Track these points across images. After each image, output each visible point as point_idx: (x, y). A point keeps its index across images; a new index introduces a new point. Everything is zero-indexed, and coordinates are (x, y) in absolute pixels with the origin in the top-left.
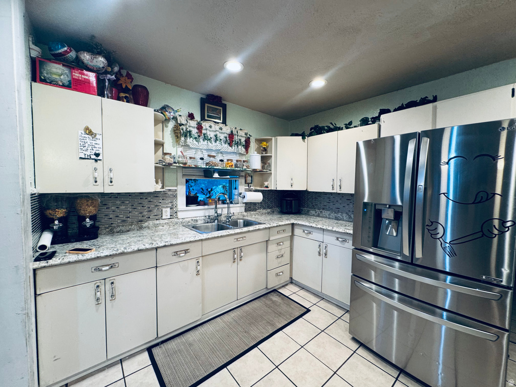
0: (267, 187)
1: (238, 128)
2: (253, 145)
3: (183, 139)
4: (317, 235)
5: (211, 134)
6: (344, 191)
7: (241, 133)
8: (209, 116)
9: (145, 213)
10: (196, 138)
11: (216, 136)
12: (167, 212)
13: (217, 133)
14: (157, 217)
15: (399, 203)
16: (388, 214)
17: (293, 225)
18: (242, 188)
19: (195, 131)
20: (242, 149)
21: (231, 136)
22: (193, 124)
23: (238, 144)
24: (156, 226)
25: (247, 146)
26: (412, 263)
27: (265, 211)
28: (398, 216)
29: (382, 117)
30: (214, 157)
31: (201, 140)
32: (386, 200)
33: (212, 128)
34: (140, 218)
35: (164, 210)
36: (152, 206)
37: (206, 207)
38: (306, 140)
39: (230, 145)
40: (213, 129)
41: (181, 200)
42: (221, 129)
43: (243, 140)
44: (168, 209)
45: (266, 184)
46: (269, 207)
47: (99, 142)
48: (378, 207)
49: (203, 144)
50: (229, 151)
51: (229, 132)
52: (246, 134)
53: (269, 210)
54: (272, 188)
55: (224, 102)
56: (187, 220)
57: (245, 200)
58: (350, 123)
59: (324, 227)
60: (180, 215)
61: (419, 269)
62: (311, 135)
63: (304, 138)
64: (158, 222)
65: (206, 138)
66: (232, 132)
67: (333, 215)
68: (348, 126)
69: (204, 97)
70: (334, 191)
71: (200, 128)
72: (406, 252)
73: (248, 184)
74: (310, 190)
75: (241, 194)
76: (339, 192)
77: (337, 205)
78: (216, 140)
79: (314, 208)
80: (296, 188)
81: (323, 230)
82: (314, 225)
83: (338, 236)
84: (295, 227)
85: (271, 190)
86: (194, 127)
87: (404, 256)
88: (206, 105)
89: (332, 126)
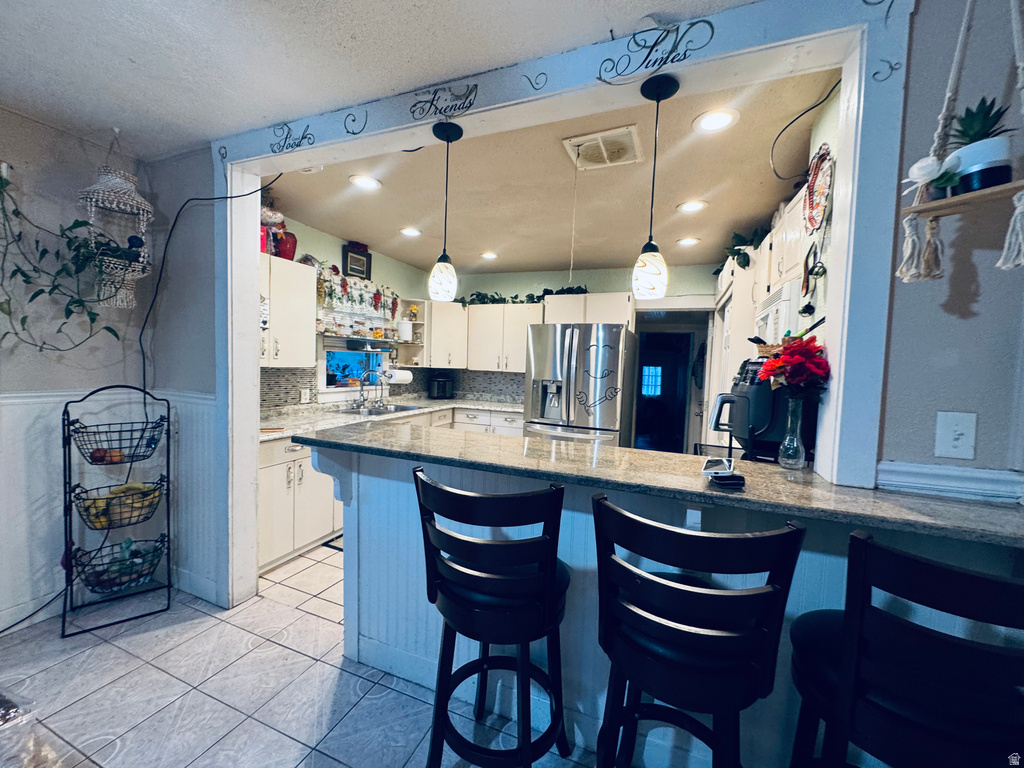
0: (417, 364)
1: (385, 287)
2: (400, 309)
3: (327, 299)
4: (483, 418)
5: (356, 294)
6: (511, 369)
7: (388, 293)
8: (352, 269)
9: (282, 395)
10: (339, 298)
11: (361, 296)
12: (306, 395)
13: (363, 292)
14: (294, 401)
15: (560, 379)
16: (553, 389)
17: (453, 409)
18: (386, 364)
19: (338, 289)
20: (388, 313)
21: (377, 296)
22: (337, 279)
23: (384, 307)
24: (296, 412)
25: (393, 310)
26: (568, 426)
27: (410, 396)
28: (559, 389)
29: (546, 296)
30: (363, 324)
31: (344, 301)
32: (548, 376)
33: (356, 284)
34: (277, 402)
35: (303, 391)
36: (290, 386)
37: (348, 389)
38: (466, 308)
39: (376, 308)
40: (358, 286)
41: (322, 379)
42: (366, 287)
43: (390, 301)
44: (308, 390)
45: (415, 359)
46: (415, 391)
47: (267, 307)
48: (545, 383)
49: (346, 306)
50: (374, 316)
51: (374, 291)
52: (393, 294)
53: (416, 395)
54: (425, 364)
55: (370, 252)
56: (328, 405)
57: (392, 381)
58: (516, 297)
59: (492, 409)
60: (321, 399)
61: (576, 430)
62: (472, 302)
63: (464, 306)
64: (296, 407)
65: (351, 299)
66: (378, 291)
67: (495, 398)
68: (515, 299)
69: (346, 243)
70: (500, 370)
71: (344, 285)
72: (565, 418)
73: (393, 359)
74: (470, 369)
75: (385, 372)
76: (505, 371)
77: (500, 386)
78: (362, 301)
79: (471, 390)
80: (454, 366)
81: (491, 411)
82: (480, 408)
83: (506, 416)
84: (456, 412)
85: (422, 368)
86: (337, 284)
87: (563, 421)
88: (350, 254)
89: (496, 297)
